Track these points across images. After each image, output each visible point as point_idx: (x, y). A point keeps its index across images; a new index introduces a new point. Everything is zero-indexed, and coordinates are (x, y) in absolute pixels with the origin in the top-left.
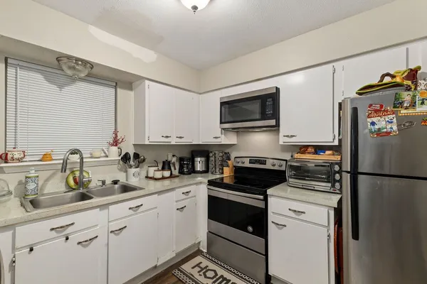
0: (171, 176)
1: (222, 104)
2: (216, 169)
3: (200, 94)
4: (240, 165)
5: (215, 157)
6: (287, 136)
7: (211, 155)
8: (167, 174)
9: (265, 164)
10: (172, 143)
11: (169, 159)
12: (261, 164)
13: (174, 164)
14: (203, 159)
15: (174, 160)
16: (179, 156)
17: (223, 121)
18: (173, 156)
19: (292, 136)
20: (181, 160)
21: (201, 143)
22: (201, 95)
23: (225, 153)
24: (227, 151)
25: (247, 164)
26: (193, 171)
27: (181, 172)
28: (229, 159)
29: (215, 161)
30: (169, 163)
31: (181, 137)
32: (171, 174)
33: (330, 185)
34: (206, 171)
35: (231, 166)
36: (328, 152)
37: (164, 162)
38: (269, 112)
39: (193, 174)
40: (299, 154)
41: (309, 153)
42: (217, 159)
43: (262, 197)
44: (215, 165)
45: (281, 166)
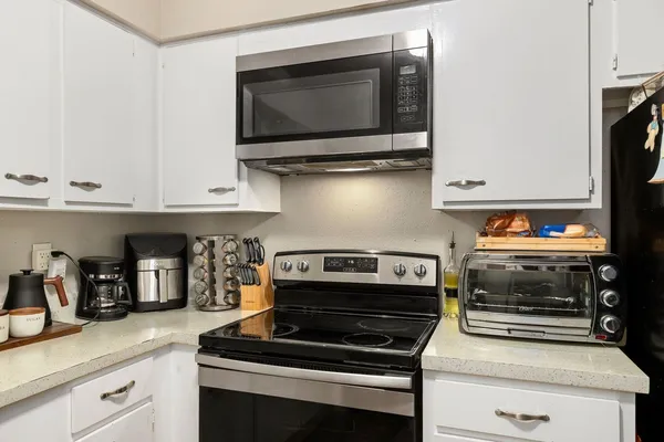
0: (50, 331)
1: (245, 79)
2: (214, 293)
3: (160, 44)
4: (295, 275)
5: (212, 256)
6: (457, 184)
7: (198, 247)
8: (29, 323)
9: (375, 270)
10: (52, 206)
11: (38, 268)
12: (359, 270)
13: (58, 286)
14: (168, 263)
15: (58, 268)
16: (77, 254)
17: (247, 133)
18: (56, 254)
19: (470, 184)
20: (86, 268)
21: (161, 209)
22: (164, 49)
23: (247, 242)
24: (250, 235)
25: (318, 274)
26: (131, 304)
27: (87, 311)
28: (261, 261)
29: (213, 269)
30: (39, 282)
31: (88, 186)
32: (48, 322)
33: (587, 323)
34: (180, 303)
35: (265, 282)
36: (572, 230)
37: (14, 282)
38: (407, 108)
39: (132, 317)
40: (490, 238)
41: (516, 234)
42: (217, 261)
43: (404, 381)
44: (213, 281)
45: (421, 274)
